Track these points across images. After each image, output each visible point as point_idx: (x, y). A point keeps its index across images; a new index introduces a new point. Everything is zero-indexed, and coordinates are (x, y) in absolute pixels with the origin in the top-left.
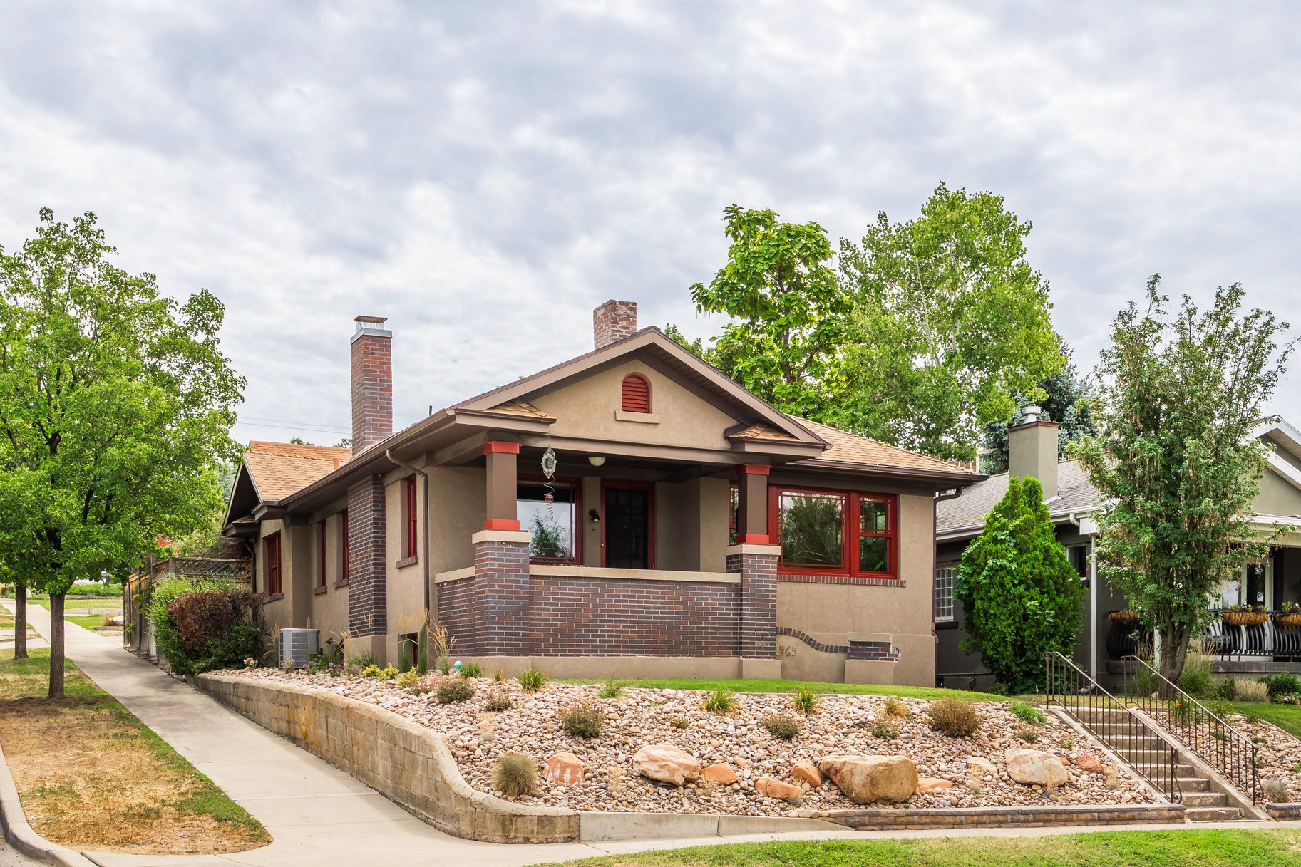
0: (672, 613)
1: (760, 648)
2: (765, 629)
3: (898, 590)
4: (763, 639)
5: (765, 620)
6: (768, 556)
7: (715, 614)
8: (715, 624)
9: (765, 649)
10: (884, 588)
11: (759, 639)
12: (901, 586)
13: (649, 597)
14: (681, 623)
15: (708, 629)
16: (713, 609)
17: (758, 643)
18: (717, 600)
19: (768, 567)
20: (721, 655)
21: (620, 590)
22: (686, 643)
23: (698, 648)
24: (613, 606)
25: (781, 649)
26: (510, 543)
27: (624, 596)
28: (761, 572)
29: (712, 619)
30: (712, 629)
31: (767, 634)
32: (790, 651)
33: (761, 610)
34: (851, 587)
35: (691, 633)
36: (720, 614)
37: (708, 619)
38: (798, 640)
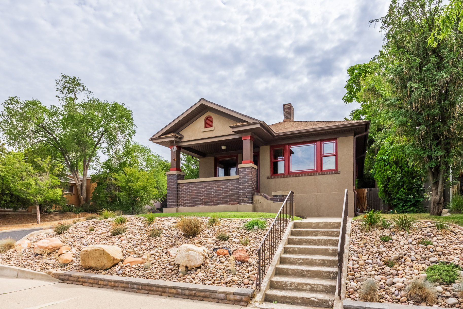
0: (218, 191)
1: (246, 201)
2: (247, 194)
3: (337, 175)
4: (246, 197)
5: (247, 190)
6: (248, 167)
7: (232, 190)
8: (232, 193)
9: (247, 201)
10: (331, 175)
11: (245, 198)
12: (338, 173)
13: (211, 187)
14: (221, 194)
15: (230, 195)
16: (231, 188)
17: (245, 199)
18: (233, 185)
19: (248, 171)
20: (234, 204)
21: (203, 185)
22: (223, 200)
23: (227, 202)
24: (201, 190)
25: (256, 201)
26: (171, 175)
27: (204, 187)
28: (246, 173)
29: (231, 192)
30: (232, 195)
31: (248, 196)
32: (259, 201)
33: (246, 187)
35: (225, 197)
36: (234, 190)
37: (230, 192)
38: (262, 197)
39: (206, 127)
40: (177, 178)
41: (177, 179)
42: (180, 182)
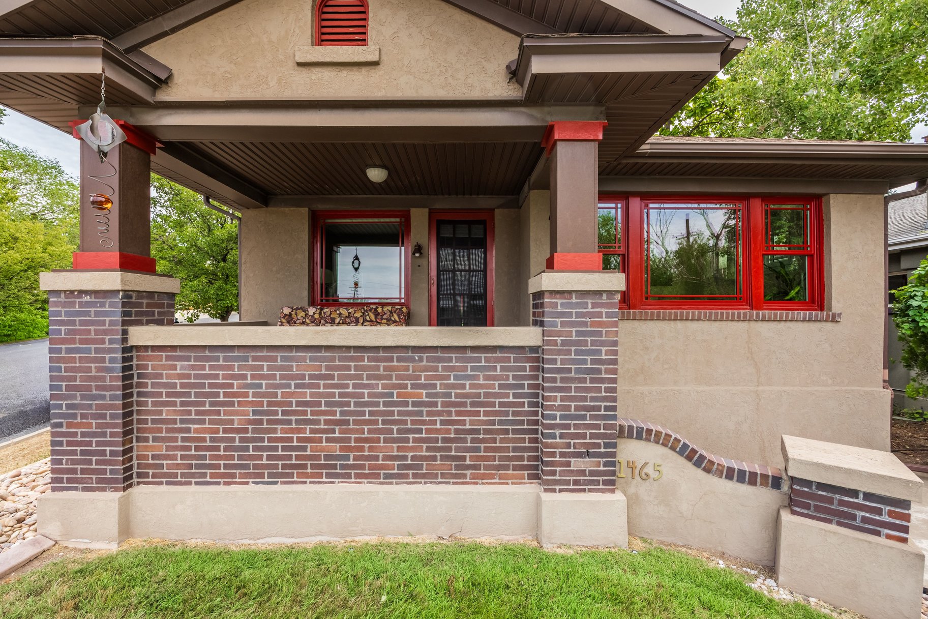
0: (406, 404)
1: (583, 473)
2: (593, 436)
3: (829, 326)
4: (588, 454)
5: (593, 417)
6: (599, 293)
7: (493, 404)
8: (492, 423)
9: (592, 473)
10: (806, 324)
11: (579, 455)
12: (834, 320)
13: (360, 377)
14: (423, 422)
15: (477, 431)
16: (487, 395)
17: (577, 464)
18: (495, 378)
19: (599, 315)
20: (504, 479)
21: (305, 366)
22: (434, 458)
23: (457, 467)
24: (291, 395)
25: (631, 466)
26: (82, 292)
27: (312, 377)
28: (585, 324)
29: (486, 414)
30: (487, 431)
31: (598, 446)
32: (649, 470)
33: (584, 399)
34: (753, 324)
35: (445, 440)
36: (502, 404)
37: (477, 413)
38: (666, 451)
39: (322, 38)
40: (125, 314)
41: (124, 323)
42: (142, 335)
